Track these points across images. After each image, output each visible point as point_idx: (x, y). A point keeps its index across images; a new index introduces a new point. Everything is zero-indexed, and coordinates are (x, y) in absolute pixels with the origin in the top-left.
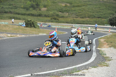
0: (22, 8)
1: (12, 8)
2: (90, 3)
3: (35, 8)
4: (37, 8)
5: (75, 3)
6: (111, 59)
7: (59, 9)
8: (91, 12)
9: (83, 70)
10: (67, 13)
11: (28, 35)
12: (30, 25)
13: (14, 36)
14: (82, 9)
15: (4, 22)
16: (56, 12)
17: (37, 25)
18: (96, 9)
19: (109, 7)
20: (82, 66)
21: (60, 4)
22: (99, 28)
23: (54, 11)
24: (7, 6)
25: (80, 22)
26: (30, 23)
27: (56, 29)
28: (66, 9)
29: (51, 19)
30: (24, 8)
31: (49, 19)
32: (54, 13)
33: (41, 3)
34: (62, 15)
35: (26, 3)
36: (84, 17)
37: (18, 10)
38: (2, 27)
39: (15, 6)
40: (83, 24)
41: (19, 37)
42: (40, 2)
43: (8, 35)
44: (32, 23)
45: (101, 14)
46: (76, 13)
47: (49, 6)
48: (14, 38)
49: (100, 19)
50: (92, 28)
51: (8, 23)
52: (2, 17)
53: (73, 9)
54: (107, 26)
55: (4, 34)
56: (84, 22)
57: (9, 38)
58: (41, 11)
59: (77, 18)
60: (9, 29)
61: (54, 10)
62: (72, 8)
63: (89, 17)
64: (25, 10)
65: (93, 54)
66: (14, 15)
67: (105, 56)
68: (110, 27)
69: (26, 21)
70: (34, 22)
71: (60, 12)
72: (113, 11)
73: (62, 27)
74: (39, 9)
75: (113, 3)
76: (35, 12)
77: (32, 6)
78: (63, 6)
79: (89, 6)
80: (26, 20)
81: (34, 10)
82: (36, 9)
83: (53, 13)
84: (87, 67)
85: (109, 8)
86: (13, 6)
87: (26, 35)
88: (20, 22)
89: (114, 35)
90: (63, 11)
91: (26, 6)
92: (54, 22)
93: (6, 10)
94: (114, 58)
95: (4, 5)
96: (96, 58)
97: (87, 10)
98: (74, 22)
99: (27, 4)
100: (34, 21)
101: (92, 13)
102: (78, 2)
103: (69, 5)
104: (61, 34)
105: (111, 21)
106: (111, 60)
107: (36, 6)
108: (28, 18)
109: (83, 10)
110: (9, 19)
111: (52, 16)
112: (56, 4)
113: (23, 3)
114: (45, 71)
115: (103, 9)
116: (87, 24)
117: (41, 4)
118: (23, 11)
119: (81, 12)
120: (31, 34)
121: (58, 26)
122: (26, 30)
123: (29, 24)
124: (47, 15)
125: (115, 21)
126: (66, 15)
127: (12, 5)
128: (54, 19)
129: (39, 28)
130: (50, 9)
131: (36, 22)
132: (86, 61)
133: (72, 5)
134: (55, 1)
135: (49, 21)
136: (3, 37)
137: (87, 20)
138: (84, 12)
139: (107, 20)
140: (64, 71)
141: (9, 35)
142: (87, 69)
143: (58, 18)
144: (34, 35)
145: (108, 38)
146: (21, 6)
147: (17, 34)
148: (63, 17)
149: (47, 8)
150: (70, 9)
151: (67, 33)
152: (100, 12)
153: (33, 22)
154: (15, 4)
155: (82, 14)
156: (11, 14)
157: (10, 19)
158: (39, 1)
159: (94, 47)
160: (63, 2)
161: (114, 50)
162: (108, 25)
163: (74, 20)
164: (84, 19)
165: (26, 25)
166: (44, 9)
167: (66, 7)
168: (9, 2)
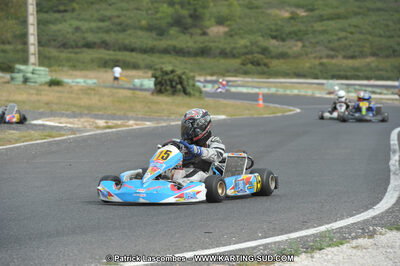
0: (142, 28)
1: (107, 31)
2: (379, 5)
3: (186, 29)
4: (195, 26)
5: (326, 5)
7: (271, 30)
8: (380, 36)
9: (356, 238)
10: (297, 40)
11: (165, 121)
12: (172, 87)
13: (116, 126)
14: (350, 25)
15: (85, 77)
16: (261, 38)
17: (194, 85)
20: (353, 224)
21: (274, 12)
23: (252, 37)
24: (93, 25)
25: (342, 73)
26: (171, 81)
27: (261, 97)
28: (295, 28)
29: (243, 64)
30: (150, 28)
31: (236, 63)
32: (252, 44)
33: (206, 11)
34: (280, 50)
35: (157, 12)
36: (357, 54)
37: (130, 35)
38: (78, 94)
39: (120, 24)
40: (355, 79)
41: (135, 127)
42: (204, 7)
43: (97, 121)
44: (176, 78)
46: (330, 42)
47: (235, 20)
48: (117, 133)
50: (385, 92)
51: (95, 81)
52: (78, 61)
53: (318, 26)
55: (82, 120)
56: (357, 73)
57: (99, 132)
58: (206, 38)
59: (332, 57)
60: (100, 101)
61: (251, 32)
62: (315, 25)
63: (374, 54)
64: (154, 34)
65: (392, 181)
66: (117, 53)
69: (158, 73)
70: (184, 77)
71: (274, 37)
73: (281, 91)
74: (199, 31)
76: (187, 42)
77: (178, 22)
78: (283, 19)
79: (374, 17)
80: (155, 70)
81: (185, 33)
82: (191, 31)
83: (248, 44)
84: (368, 229)
86: (113, 24)
87: (158, 120)
88: (139, 78)
90: (284, 36)
91: (155, 22)
92: (253, 74)
93: (91, 37)
95: (85, 20)
97: (370, 29)
98: (321, 71)
99: (158, 15)
100: (184, 73)
101: (384, 41)
102: (335, 3)
103: (304, 14)
104: (279, 114)
107: (189, 21)
108: (163, 63)
109: (353, 30)
110: (99, 67)
111: (247, 54)
112: (260, 10)
113: (147, 11)
114: (224, 245)
116: (368, 78)
117: (208, 15)
118: (147, 40)
119: (345, 38)
120: (173, 117)
121: (268, 88)
122: (157, 103)
123: (168, 83)
124: (228, 50)
126: (295, 49)
127: (110, 18)
128: (252, 63)
129: (200, 98)
130: (239, 29)
131: (192, 74)
132: (367, 208)
133: (317, 13)
134: (256, 3)
135: (236, 72)
136: (79, 130)
137: (369, 64)
138: (357, 36)
140: (290, 243)
141: (101, 123)
142: (371, 235)
143: (266, 61)
146: (139, 21)
147: (129, 120)
148: (283, 56)
149: (229, 26)
150: (309, 28)
151: (298, 110)
153: (180, 78)
154: (119, 17)
155: (351, 46)
156: (107, 52)
157: (105, 67)
158: (200, 3)
159: (395, 158)
160: (282, 5)
163: (321, 64)
164: (359, 60)
165: (158, 87)
166: (216, 31)
167: (292, 21)
168: (98, 11)
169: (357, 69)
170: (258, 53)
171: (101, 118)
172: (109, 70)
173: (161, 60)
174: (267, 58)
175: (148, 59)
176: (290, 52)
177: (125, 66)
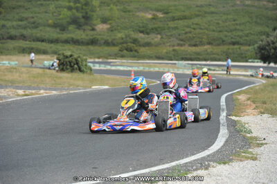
0: (49, 26)
1: (25, 28)
2: (213, 9)
3: (80, 26)
4: (86, 24)
5: (176, 10)
6: (264, 142)
7: (140, 27)
8: (214, 31)
9: (196, 170)
10: (158, 34)
11: (66, 90)
12: (71, 66)
13: (32, 94)
14: (193, 24)
15: (9, 60)
16: (132, 33)
17: (86, 65)
18: (227, 24)
19: (257, 17)
20: (194, 160)
21: (142, 14)
22: (237, 69)
23: (126, 32)
24: (15, 23)
25: (188, 56)
26: (70, 62)
27: (133, 73)
28: (156, 26)
29: (120, 50)
30: (55, 26)
31: (116, 49)
32: (126, 36)
33: (94, 13)
34: (146, 41)
35: (60, 14)
36: (198, 43)
37: (41, 30)
38: (4, 72)
39: (34, 23)
40: (197, 61)
41: (45, 95)
42: (93, 11)
43: (18, 91)
44: (74, 60)
45: (238, 36)
46: (179, 35)
47: (114, 20)
48: (32, 99)
49: (236, 47)
50: (217, 69)
51: (17, 63)
52: (4, 49)
53: (171, 24)
54: (254, 62)
55: (7, 90)
56: (198, 56)
57: (19, 98)
58: (95, 32)
59: (181, 45)
60: (20, 76)
61: (126, 28)
62: (169, 23)
63: (209, 43)
64: (58, 30)
65: (221, 130)
66: (32, 43)
67: (249, 135)
68: (261, 64)
69: (61, 57)
70: (79, 59)
71: (142, 32)
72: (268, 27)
73: (147, 69)
74: (90, 28)
75: (267, 9)
76: (81, 35)
77: (75, 22)
78: (147, 19)
79: (209, 18)
80: (59, 54)
81: (79, 29)
82: (83, 27)
83: (124, 36)
84: (205, 163)
85: (258, 20)
86: (29, 23)
87: (61, 89)
88: (47, 60)
89: (272, 85)
90: (148, 31)
91: (58, 21)
92: (128, 57)
93: (13, 32)
94: (270, 138)
95: (9, 20)
96: (227, 141)
97: (207, 26)
98: (174, 55)
99: (61, 16)
100: (79, 57)
101: (216, 34)
102: (183, 8)
103: (162, 16)
105: (263, 51)
106: (262, 144)
107: (82, 20)
108: (65, 50)
109: (195, 26)
110: (19, 53)
111: (123, 43)
112: (131, 13)
113: (53, 13)
115: (243, 24)
116: (206, 60)
117: (95, 16)
118: (53, 34)
119: (190, 32)
120: (71, 87)
121: (138, 67)
122: (61, 78)
123: (68, 63)
124: (110, 41)
125: (273, 51)
126: (156, 40)
127: (26, 19)
128: (127, 50)
129: (90, 74)
130: (118, 26)
131: (85, 57)
132: (204, 149)
133: (170, 15)
134: (129, 8)
135: (116, 56)
136: (5, 97)
137: (206, 50)
138: (198, 31)
139: (254, 49)
141: (21, 92)
142: (207, 169)
143: (136, 48)
144: (79, 89)
145: (256, 92)
146: (47, 21)
147: (40, 90)
148: (148, 44)
149: (110, 24)
150: (166, 26)
152: (236, 30)
153: (76, 60)
154: (33, 18)
155: (194, 37)
156: (24, 42)
157: (23, 52)
158: (90, 8)
159: (223, 115)
160: (146, 9)
161: (271, 119)
162: (256, 61)
163: (174, 50)
164: (199, 47)
165: (61, 66)
166: (101, 27)
167: (154, 21)
168: (18, 13)
169: (198, 54)
170: (131, 42)
171: (20, 88)
172: (27, 55)
173: (63, 48)
174: (137, 46)
175: (53, 47)
176: (153, 42)
177: (38, 52)
